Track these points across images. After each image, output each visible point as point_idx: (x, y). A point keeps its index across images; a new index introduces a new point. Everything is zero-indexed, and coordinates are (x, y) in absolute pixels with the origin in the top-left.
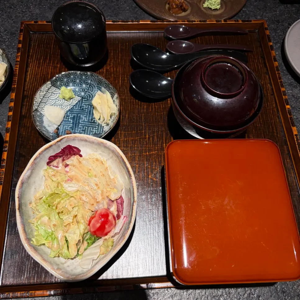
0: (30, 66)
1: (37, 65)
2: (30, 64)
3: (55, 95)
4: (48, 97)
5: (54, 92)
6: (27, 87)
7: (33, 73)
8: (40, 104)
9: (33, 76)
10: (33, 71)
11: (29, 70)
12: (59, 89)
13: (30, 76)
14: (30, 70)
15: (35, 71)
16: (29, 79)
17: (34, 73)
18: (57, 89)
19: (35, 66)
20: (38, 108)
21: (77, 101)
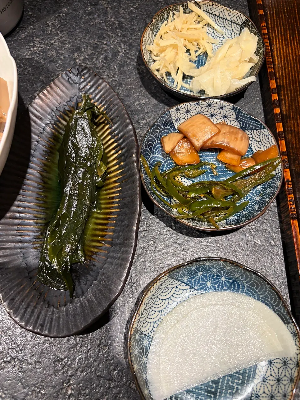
0: (275, 44)
1: (284, 42)
2: (273, 40)
6: (279, 73)
7: (282, 53)
9: (282, 58)
10: (280, 51)
11: (274, 48)
13: (278, 57)
14: (275, 50)
15: (283, 50)
16: (278, 61)
17: (284, 54)
19: (281, 44)
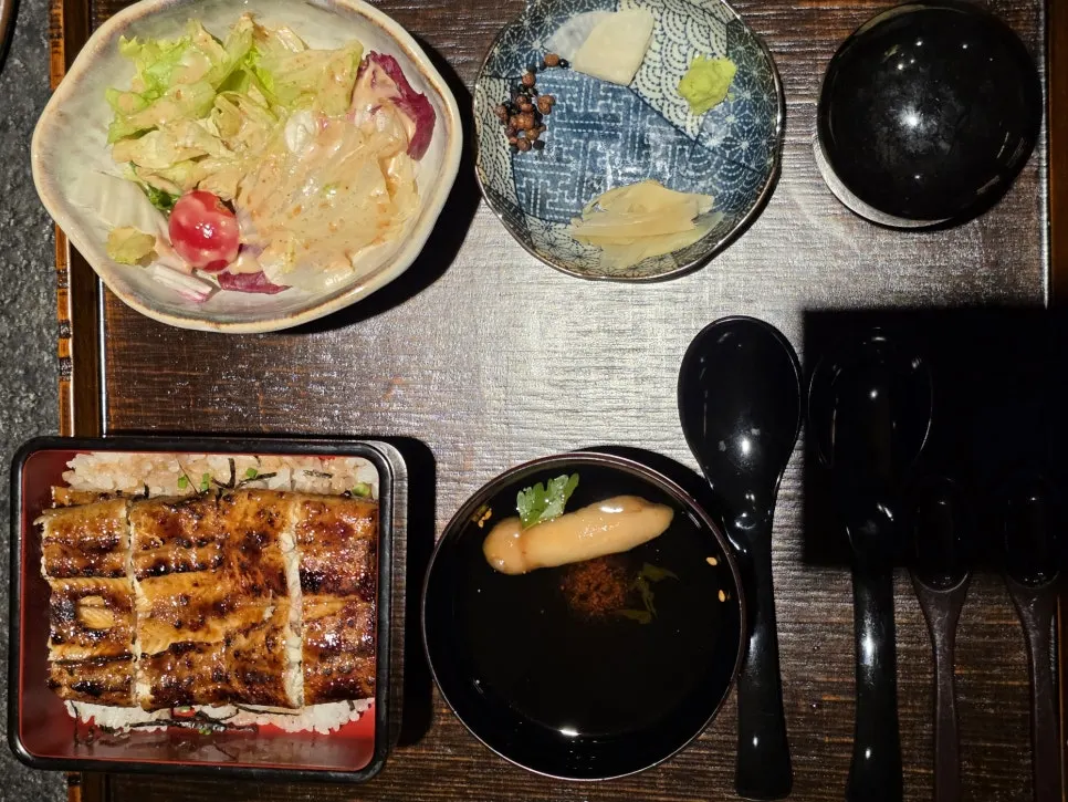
4: (689, 16)
21: (680, 124)
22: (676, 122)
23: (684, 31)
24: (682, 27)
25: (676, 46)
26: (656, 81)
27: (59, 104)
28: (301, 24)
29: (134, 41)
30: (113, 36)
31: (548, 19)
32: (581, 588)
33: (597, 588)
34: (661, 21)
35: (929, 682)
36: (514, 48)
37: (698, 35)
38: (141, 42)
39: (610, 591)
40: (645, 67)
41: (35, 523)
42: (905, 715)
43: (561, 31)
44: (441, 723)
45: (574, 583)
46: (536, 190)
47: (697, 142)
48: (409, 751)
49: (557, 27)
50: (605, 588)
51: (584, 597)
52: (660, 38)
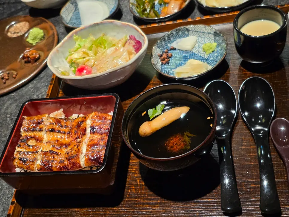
3: (208, 41)
4: (205, 37)
5: (211, 39)
8: (196, 31)
12: (214, 41)
18: (214, 40)
20: (190, 31)
21: (203, 56)
22: (202, 56)
23: (204, 41)
24: (203, 40)
25: (202, 44)
26: (197, 50)
27: (58, 48)
28: (115, 36)
29: (77, 36)
30: (73, 35)
31: (172, 39)
32: (171, 145)
33: (176, 144)
34: (198, 40)
35: (286, 179)
36: (163, 44)
37: (207, 41)
38: (78, 36)
39: (180, 144)
40: (194, 48)
41: (23, 117)
42: (279, 190)
43: (175, 42)
44: (126, 200)
45: (169, 143)
46: (167, 71)
47: (207, 59)
48: (115, 209)
49: (174, 42)
50: (178, 144)
51: (172, 147)
52: (199, 43)
